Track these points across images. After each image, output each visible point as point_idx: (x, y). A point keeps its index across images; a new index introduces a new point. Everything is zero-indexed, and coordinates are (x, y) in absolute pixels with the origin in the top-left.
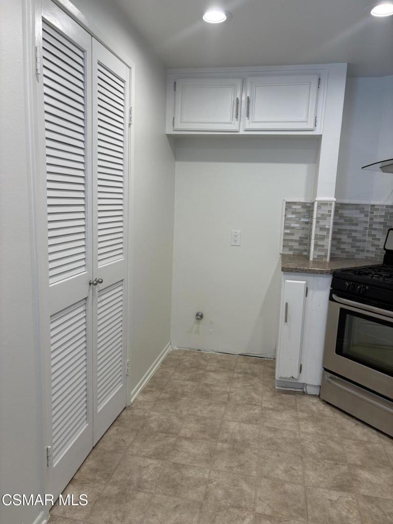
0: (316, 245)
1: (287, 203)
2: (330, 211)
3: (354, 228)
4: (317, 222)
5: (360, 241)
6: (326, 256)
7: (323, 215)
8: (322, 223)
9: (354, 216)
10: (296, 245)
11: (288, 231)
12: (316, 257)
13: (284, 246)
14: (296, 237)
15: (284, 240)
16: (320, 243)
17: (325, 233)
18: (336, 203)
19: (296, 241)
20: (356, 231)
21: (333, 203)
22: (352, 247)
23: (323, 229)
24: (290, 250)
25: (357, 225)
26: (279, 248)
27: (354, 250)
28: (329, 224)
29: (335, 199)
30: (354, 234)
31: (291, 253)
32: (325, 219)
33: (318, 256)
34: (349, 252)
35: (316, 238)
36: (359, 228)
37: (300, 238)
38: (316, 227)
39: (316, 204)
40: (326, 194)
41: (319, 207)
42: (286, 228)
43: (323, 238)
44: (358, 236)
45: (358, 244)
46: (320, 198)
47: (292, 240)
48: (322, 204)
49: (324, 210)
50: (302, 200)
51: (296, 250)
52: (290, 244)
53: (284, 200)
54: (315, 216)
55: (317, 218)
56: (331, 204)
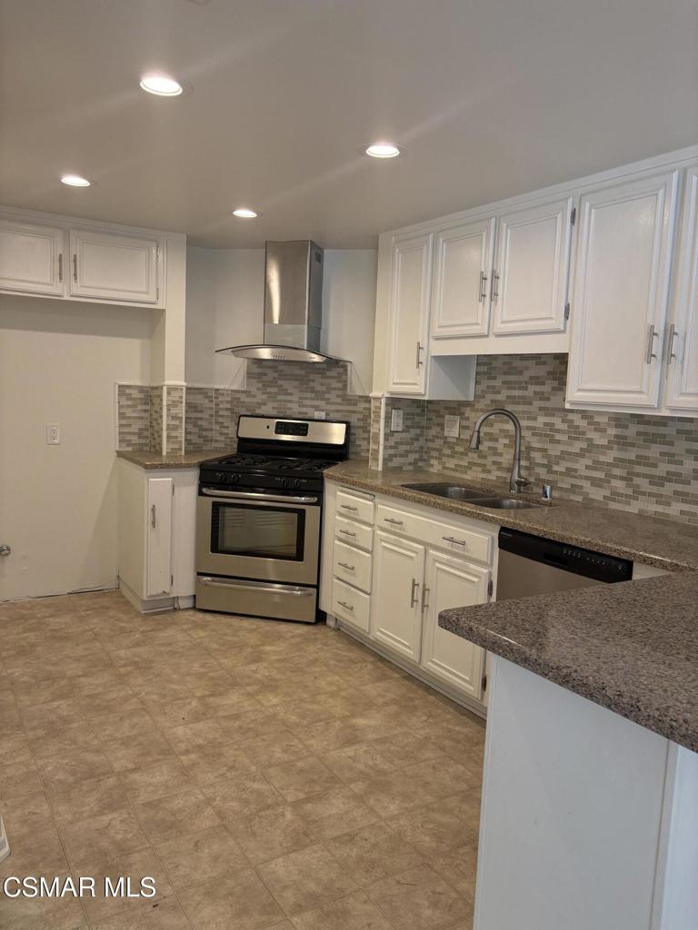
0: (169, 437)
1: (120, 386)
2: (181, 397)
3: (199, 415)
4: (168, 410)
5: (206, 430)
6: (180, 449)
7: (173, 402)
8: (174, 411)
9: (199, 402)
10: (135, 439)
11: (124, 422)
12: (169, 450)
13: (120, 441)
14: (135, 429)
15: (120, 433)
16: (173, 434)
17: (177, 423)
18: (188, 389)
19: (134, 434)
20: (201, 419)
21: (184, 389)
22: (199, 437)
23: (174, 418)
24: (128, 445)
25: (202, 412)
26: (115, 445)
27: (201, 441)
28: (182, 411)
29: (185, 384)
30: (199, 423)
31: (130, 449)
32: (177, 406)
33: (172, 449)
34: (196, 444)
35: (168, 429)
36: (205, 415)
37: (139, 429)
38: (168, 416)
39: (165, 388)
40: (174, 377)
41: (169, 393)
42: (122, 416)
43: (176, 428)
44: (204, 424)
45: (204, 433)
46: (169, 382)
47: (130, 433)
48: (171, 389)
49: (175, 396)
50: (138, 383)
51: (135, 444)
52: (128, 437)
53: (115, 383)
54: (165, 403)
55: (168, 405)
56: (182, 389)
